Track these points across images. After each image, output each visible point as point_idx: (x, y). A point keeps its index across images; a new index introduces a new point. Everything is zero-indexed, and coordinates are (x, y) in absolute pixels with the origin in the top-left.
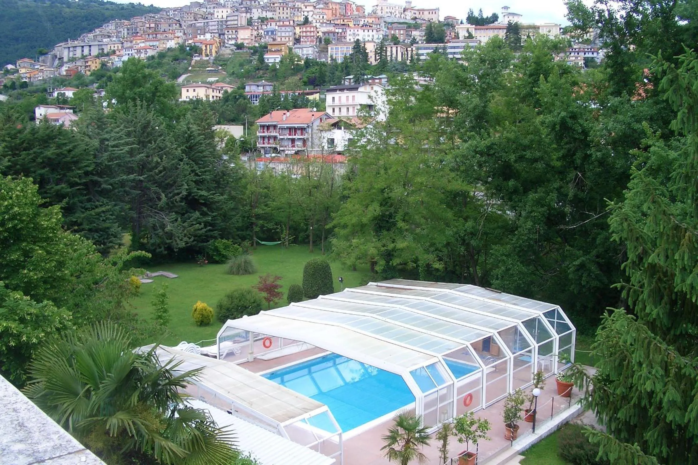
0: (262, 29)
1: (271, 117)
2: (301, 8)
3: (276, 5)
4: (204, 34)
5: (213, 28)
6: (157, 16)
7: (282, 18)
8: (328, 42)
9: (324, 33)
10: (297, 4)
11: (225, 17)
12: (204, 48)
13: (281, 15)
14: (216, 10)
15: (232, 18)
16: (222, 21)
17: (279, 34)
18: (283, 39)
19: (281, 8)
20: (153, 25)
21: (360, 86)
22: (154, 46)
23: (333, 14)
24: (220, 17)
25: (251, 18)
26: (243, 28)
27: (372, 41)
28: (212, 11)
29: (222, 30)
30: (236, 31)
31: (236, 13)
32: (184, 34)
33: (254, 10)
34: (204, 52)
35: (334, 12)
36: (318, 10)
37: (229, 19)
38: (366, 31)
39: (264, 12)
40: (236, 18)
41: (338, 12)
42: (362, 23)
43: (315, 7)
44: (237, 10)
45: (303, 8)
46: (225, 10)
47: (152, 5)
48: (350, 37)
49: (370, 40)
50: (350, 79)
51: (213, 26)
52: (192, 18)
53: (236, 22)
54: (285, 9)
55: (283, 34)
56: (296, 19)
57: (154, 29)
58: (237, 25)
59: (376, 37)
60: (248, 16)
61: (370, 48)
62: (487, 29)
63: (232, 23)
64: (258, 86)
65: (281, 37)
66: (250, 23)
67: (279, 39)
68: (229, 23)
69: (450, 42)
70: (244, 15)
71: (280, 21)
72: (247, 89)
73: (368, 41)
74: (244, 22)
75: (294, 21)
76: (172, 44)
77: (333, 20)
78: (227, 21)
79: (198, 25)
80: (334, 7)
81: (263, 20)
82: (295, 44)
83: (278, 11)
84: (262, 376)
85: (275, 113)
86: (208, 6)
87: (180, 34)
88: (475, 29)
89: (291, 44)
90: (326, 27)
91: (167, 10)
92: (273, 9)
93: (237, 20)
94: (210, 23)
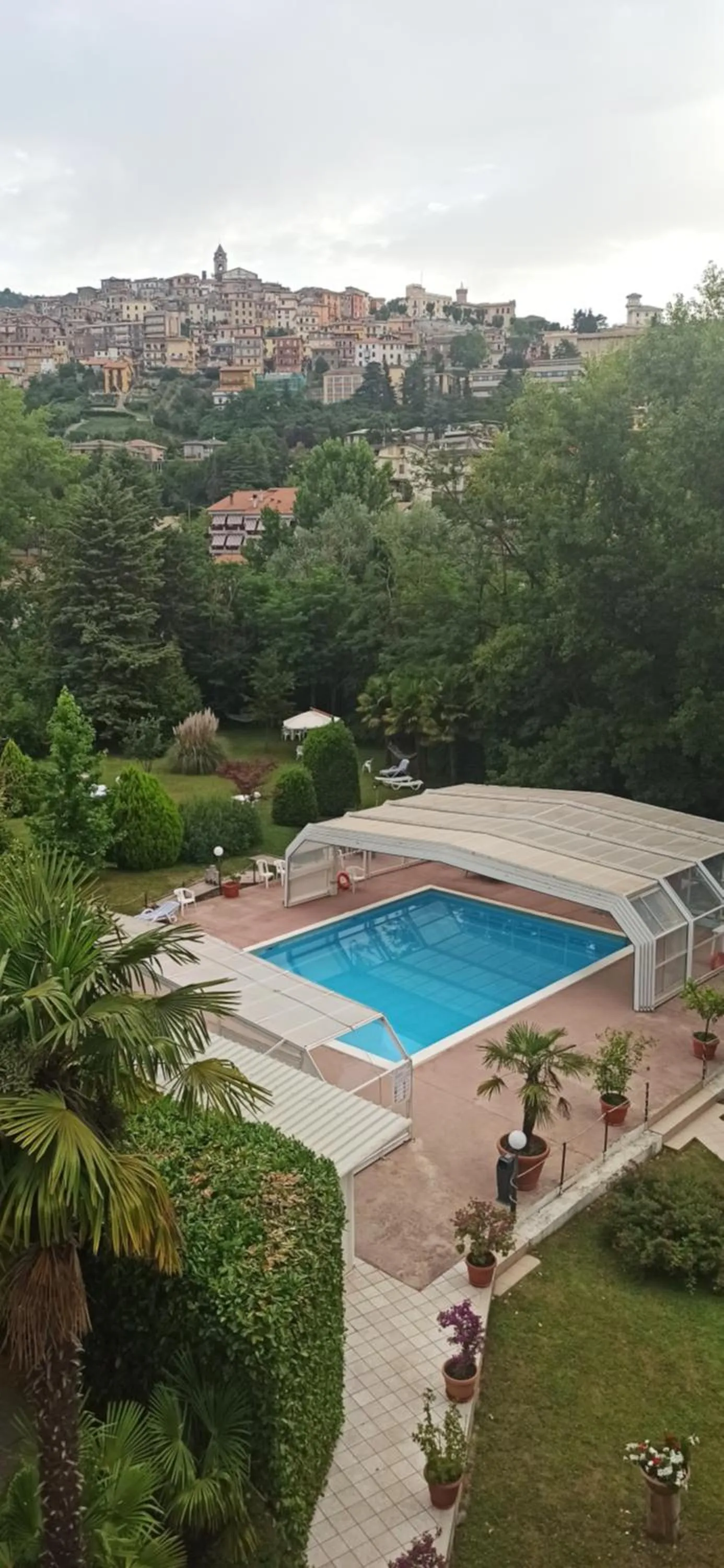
0: (207, 342)
1: (232, 502)
2: (274, 303)
3: (230, 297)
4: (106, 349)
5: (121, 337)
6: (20, 312)
7: (241, 322)
8: (322, 367)
9: (315, 351)
10: (268, 295)
11: (141, 317)
12: (107, 374)
13: (241, 318)
14: (125, 305)
15: (155, 320)
16: (136, 327)
17: (238, 351)
18: (245, 362)
19: (240, 304)
20: (12, 329)
21: (382, 448)
22: (18, 369)
23: (330, 316)
24: (133, 318)
25: (188, 321)
26: (173, 339)
27: (399, 366)
28: (117, 306)
29: (137, 343)
30: (162, 346)
31: (161, 312)
32: (71, 348)
33: (192, 307)
34: (107, 382)
35: (332, 310)
36: (304, 308)
37: (149, 321)
38: (388, 347)
39: (210, 311)
40: (161, 320)
41: (338, 312)
42: (379, 332)
43: (298, 301)
44: (162, 306)
45: (279, 303)
46: (141, 305)
47: (7, 291)
48: (359, 360)
49: (395, 363)
50: (360, 435)
51: (122, 334)
52: (83, 320)
53: (161, 329)
54: (247, 304)
55: (245, 352)
56: (266, 325)
57: (14, 337)
58: (164, 333)
59: (404, 357)
60: (183, 317)
61: (396, 376)
62: (599, 338)
63: (155, 329)
64: (205, 447)
65: (242, 357)
66: (186, 329)
67: (238, 361)
68: (149, 329)
69: (533, 365)
70: (175, 314)
71: (238, 328)
72: (187, 451)
73: (392, 366)
74: (176, 329)
75: (262, 328)
76: (48, 366)
77: (331, 327)
78: (145, 326)
79: (93, 331)
80: (332, 301)
81: (210, 327)
82: (265, 371)
83: (234, 308)
84: (253, 952)
85: (237, 495)
86: (111, 297)
87: (63, 348)
88: (579, 339)
89: (259, 370)
90: (319, 339)
91: (37, 301)
92: (225, 305)
93: (163, 324)
94: (117, 330)
